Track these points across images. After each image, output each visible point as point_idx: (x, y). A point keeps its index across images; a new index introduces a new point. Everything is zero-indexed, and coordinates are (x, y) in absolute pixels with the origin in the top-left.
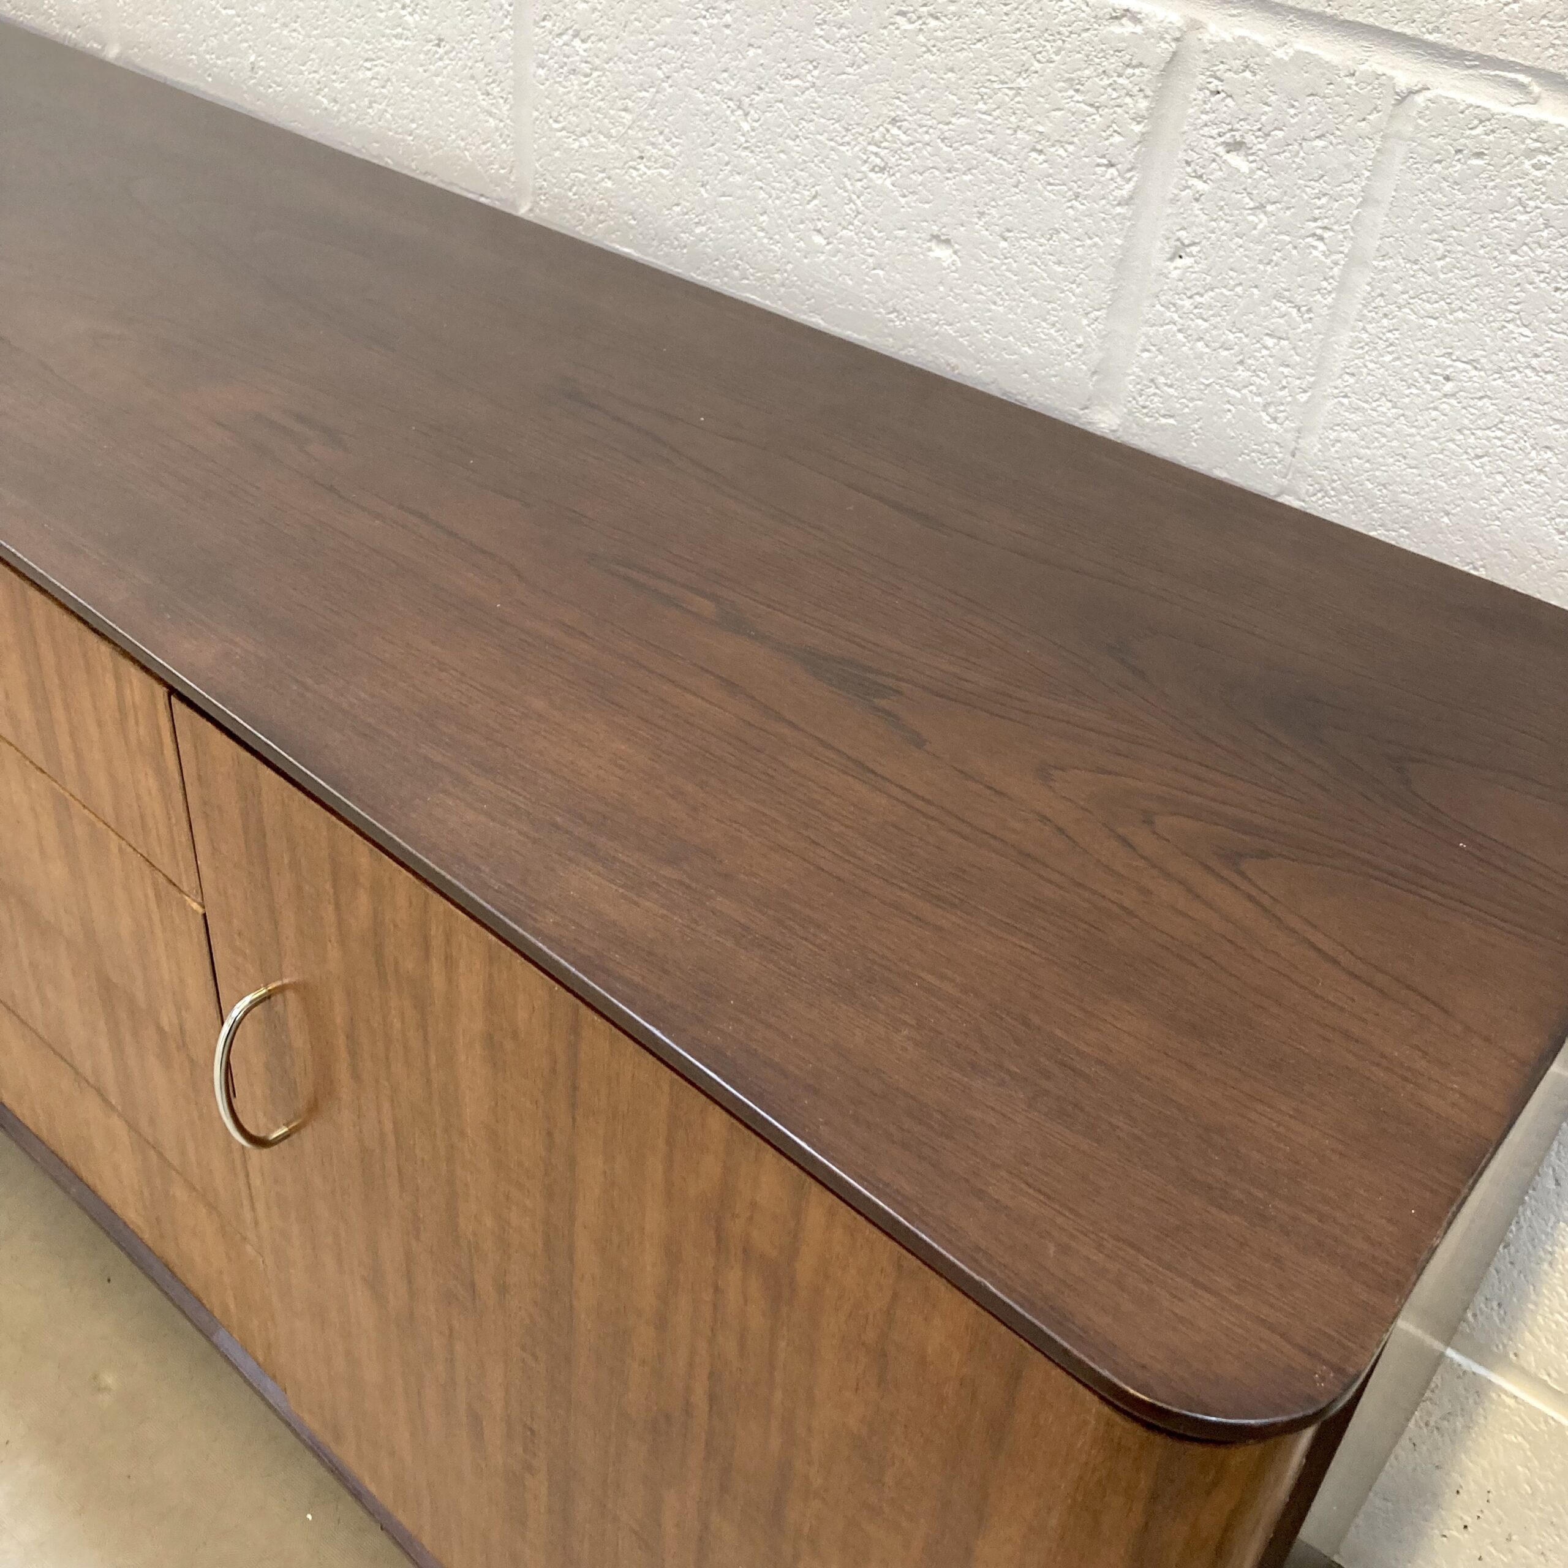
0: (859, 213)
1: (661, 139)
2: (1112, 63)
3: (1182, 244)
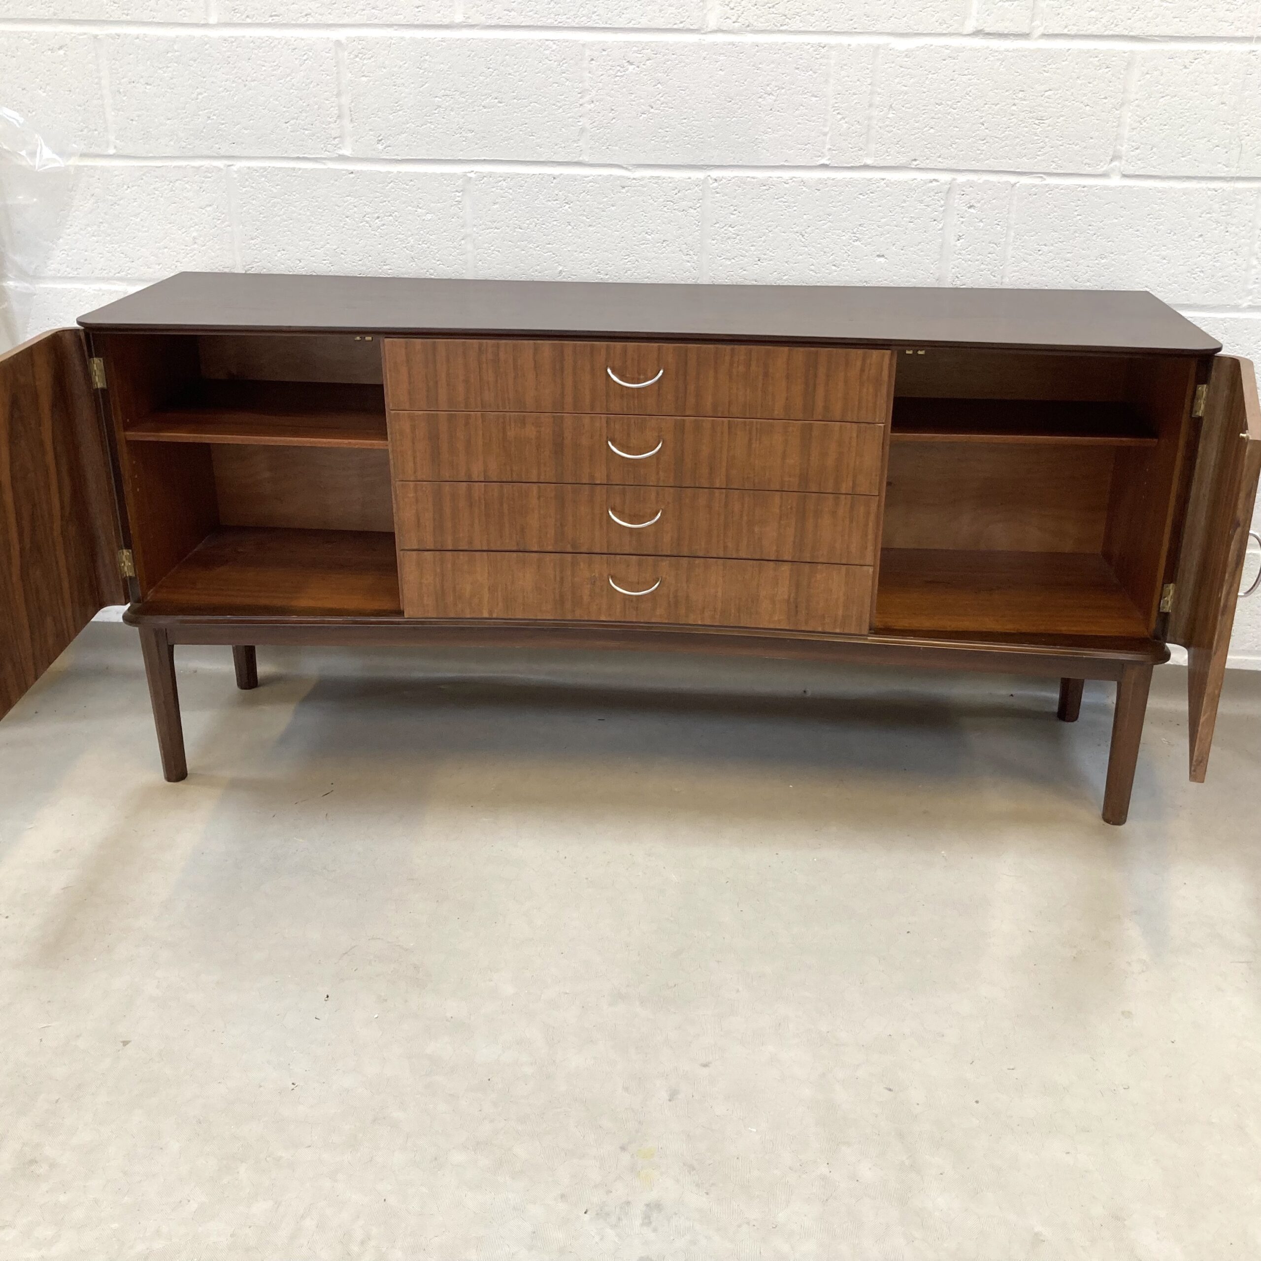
0: (849, 255)
1: (768, 252)
2: (932, 193)
3: (960, 236)
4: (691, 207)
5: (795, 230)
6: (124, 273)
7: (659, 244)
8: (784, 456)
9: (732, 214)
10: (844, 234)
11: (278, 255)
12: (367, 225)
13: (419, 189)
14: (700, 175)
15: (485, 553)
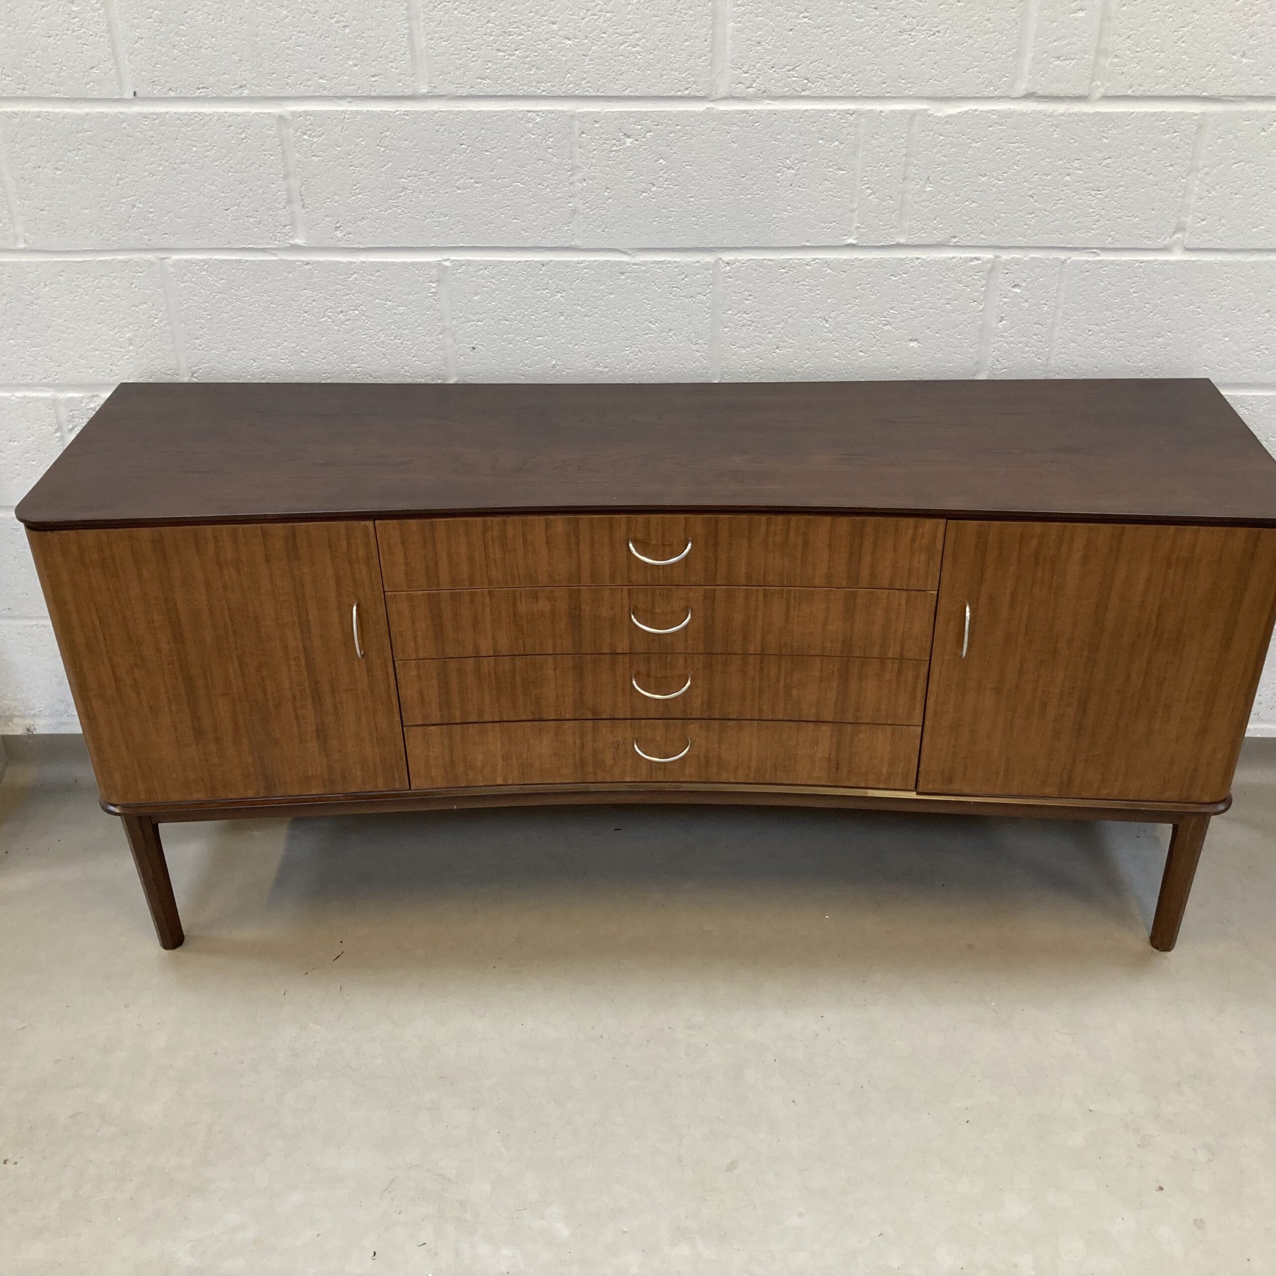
0: (878, 340)
2: (973, 273)
3: (1002, 317)
4: (700, 293)
5: (818, 315)
6: (50, 379)
7: (664, 334)
8: (825, 623)
9: (747, 300)
10: (872, 318)
11: (229, 355)
12: (329, 320)
13: (387, 280)
14: (709, 258)
15: (497, 724)
